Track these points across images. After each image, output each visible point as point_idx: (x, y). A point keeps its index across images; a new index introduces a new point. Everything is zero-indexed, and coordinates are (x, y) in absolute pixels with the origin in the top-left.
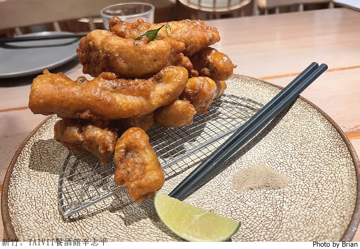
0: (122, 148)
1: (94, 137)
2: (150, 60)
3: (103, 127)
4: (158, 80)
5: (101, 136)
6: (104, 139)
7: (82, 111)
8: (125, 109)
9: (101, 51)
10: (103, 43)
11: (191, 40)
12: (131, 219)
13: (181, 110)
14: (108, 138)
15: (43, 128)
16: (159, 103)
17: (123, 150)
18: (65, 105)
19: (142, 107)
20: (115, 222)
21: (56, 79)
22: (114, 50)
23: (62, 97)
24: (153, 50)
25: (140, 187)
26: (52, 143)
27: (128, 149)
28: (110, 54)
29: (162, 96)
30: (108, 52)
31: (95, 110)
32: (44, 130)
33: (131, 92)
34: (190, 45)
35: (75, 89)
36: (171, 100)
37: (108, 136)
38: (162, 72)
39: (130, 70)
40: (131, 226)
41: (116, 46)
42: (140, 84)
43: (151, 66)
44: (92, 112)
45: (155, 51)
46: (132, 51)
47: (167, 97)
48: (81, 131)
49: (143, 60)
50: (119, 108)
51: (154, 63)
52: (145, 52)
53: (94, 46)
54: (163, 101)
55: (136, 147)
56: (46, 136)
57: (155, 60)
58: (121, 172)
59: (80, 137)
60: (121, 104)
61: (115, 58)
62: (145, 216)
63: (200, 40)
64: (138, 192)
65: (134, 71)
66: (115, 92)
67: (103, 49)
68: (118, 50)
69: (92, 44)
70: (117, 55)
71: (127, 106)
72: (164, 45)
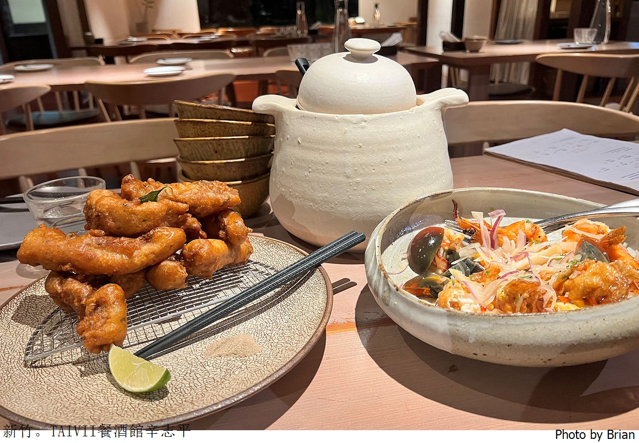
0: (92, 302)
1: (71, 290)
2: (139, 220)
3: (82, 281)
4: (148, 240)
5: (77, 289)
6: (80, 292)
7: (64, 264)
8: (104, 265)
9: (94, 210)
10: (97, 202)
11: (201, 201)
12: (89, 372)
13: (167, 271)
14: (84, 290)
15: (40, 283)
16: (142, 262)
17: (93, 304)
18: (48, 257)
19: (123, 265)
20: (72, 373)
21: (48, 233)
22: (104, 209)
23: (47, 249)
24: (142, 211)
25: (94, 337)
26: (44, 299)
27: (98, 304)
28: (101, 213)
29: (146, 256)
30: (99, 212)
31: (76, 263)
32: (40, 285)
33: (114, 250)
34: (200, 206)
35: (61, 243)
36: (157, 260)
37: (84, 289)
38: (151, 232)
39: (118, 229)
40: (85, 378)
41: (107, 206)
42: (125, 241)
43: (140, 226)
44: (73, 266)
45: (144, 212)
46: (121, 211)
47: (152, 256)
48: (61, 284)
49: (130, 220)
50: (99, 263)
51: (143, 223)
52: (134, 213)
53: (91, 204)
54: (147, 260)
55: (105, 302)
56: (41, 292)
57: (144, 221)
58: (84, 324)
59: (59, 289)
60: (101, 259)
61: (105, 217)
62: (104, 371)
63: (211, 202)
64: (91, 342)
65: (122, 230)
66: (99, 248)
67: (96, 208)
68: (108, 210)
69: (90, 203)
70: (107, 214)
71: (107, 263)
72: (156, 207)
